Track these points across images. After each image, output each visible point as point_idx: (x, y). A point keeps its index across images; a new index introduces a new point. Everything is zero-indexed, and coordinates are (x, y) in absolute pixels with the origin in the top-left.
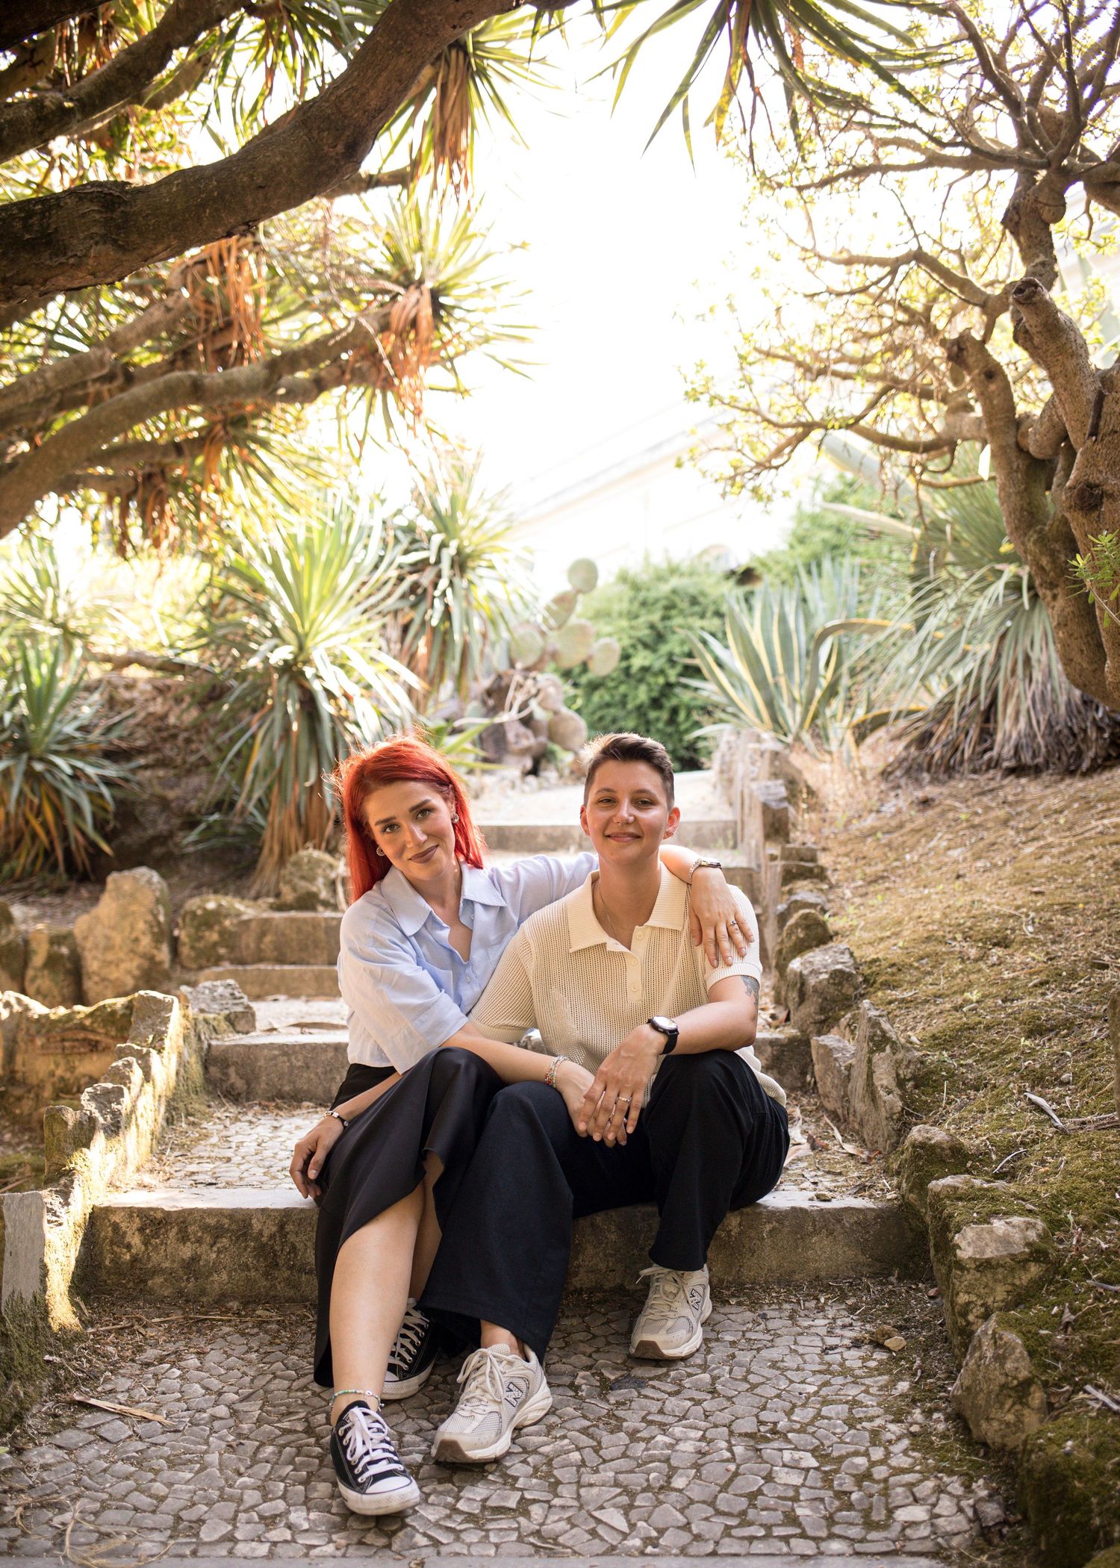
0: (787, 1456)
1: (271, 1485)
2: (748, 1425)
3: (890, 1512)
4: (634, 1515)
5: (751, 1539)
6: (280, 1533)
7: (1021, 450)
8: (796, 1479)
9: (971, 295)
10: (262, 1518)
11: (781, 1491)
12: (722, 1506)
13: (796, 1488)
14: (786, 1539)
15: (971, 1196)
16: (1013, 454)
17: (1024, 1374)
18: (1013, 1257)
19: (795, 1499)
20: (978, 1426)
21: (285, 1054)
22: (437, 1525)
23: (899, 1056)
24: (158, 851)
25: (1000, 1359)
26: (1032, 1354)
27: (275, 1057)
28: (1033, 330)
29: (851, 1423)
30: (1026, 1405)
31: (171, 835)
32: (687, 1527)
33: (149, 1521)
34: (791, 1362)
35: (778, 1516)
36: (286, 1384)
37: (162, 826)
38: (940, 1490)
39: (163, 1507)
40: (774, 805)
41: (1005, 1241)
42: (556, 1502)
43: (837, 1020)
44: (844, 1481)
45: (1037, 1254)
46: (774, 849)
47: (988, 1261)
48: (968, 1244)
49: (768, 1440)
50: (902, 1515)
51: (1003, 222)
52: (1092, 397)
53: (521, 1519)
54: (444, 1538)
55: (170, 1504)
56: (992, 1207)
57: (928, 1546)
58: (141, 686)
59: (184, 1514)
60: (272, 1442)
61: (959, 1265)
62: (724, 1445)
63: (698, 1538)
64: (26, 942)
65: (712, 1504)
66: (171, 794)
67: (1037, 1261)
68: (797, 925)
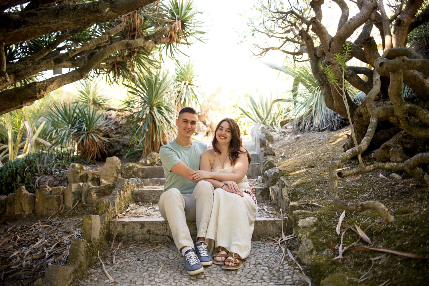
0: (262, 268)
2: (254, 262)
3: (283, 277)
4: (229, 279)
5: (254, 282)
6: (153, 283)
7: (315, 55)
8: (263, 272)
9: (304, 20)
10: (149, 280)
11: (260, 274)
14: (261, 282)
15: (301, 214)
17: (312, 248)
18: (310, 225)
23: (288, 189)
25: (307, 245)
26: (314, 244)
28: (315, 28)
30: (312, 254)
33: (125, 281)
35: (260, 278)
40: (262, 139)
41: (309, 222)
44: (274, 272)
45: (315, 225)
46: (262, 149)
47: (305, 226)
48: (301, 223)
53: (205, 280)
54: (188, 283)
55: (129, 278)
56: (305, 216)
57: (291, 283)
59: (132, 280)
61: (299, 227)
62: (248, 266)
63: (242, 282)
64: (87, 175)
65: (245, 276)
68: (267, 164)
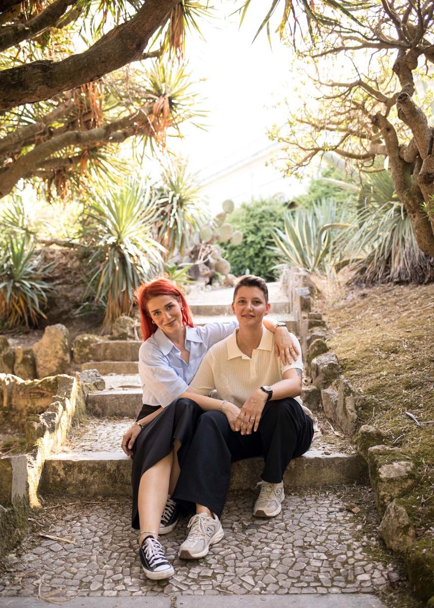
0: (315, 555)
1: (117, 568)
2: (299, 543)
3: (355, 576)
4: (256, 578)
5: (302, 587)
6: (121, 587)
7: (401, 159)
8: (319, 564)
9: (380, 98)
10: (114, 581)
11: (313, 568)
12: (291, 575)
13: (319, 567)
14: (315, 587)
15: (385, 453)
16: (398, 160)
17: (406, 523)
18: (401, 477)
19: (319, 572)
20: (389, 543)
21: (117, 398)
22: (181, 583)
23: (356, 397)
24: (64, 317)
25: (397, 517)
26: (409, 515)
27: (113, 400)
28: (405, 113)
29: (340, 542)
30: (407, 535)
31: (69, 310)
32: (277, 583)
33: (70, 582)
34: (316, 518)
35: (312, 578)
36: (121, 528)
37: (66, 307)
38: (374, 568)
39: (76, 577)
40: (305, 297)
41: (398, 471)
42: (227, 574)
43: (331, 383)
44: (337, 565)
45: (411, 476)
46: (305, 314)
47: (392, 479)
48: (384, 472)
49: (308, 549)
50: (360, 578)
51: (393, 69)
52: (429, 139)
53: (213, 580)
54: (184, 588)
55: (78, 576)
56: (394, 458)
57: (370, 590)
58: (57, 252)
59: (84, 580)
60: (116, 551)
61: (381, 480)
62: (291, 551)
63: (281, 587)
64: (14, 353)
65: (287, 574)
66: (69, 295)
67: (411, 478)
68: (314, 345)
